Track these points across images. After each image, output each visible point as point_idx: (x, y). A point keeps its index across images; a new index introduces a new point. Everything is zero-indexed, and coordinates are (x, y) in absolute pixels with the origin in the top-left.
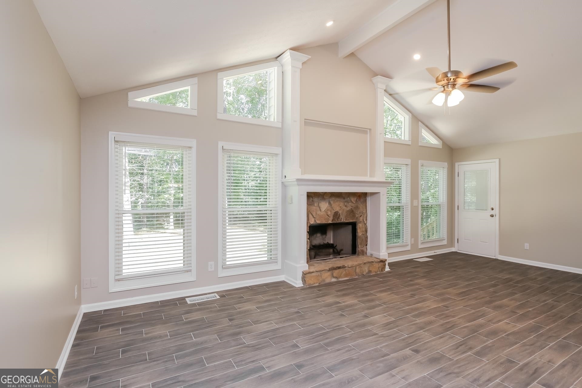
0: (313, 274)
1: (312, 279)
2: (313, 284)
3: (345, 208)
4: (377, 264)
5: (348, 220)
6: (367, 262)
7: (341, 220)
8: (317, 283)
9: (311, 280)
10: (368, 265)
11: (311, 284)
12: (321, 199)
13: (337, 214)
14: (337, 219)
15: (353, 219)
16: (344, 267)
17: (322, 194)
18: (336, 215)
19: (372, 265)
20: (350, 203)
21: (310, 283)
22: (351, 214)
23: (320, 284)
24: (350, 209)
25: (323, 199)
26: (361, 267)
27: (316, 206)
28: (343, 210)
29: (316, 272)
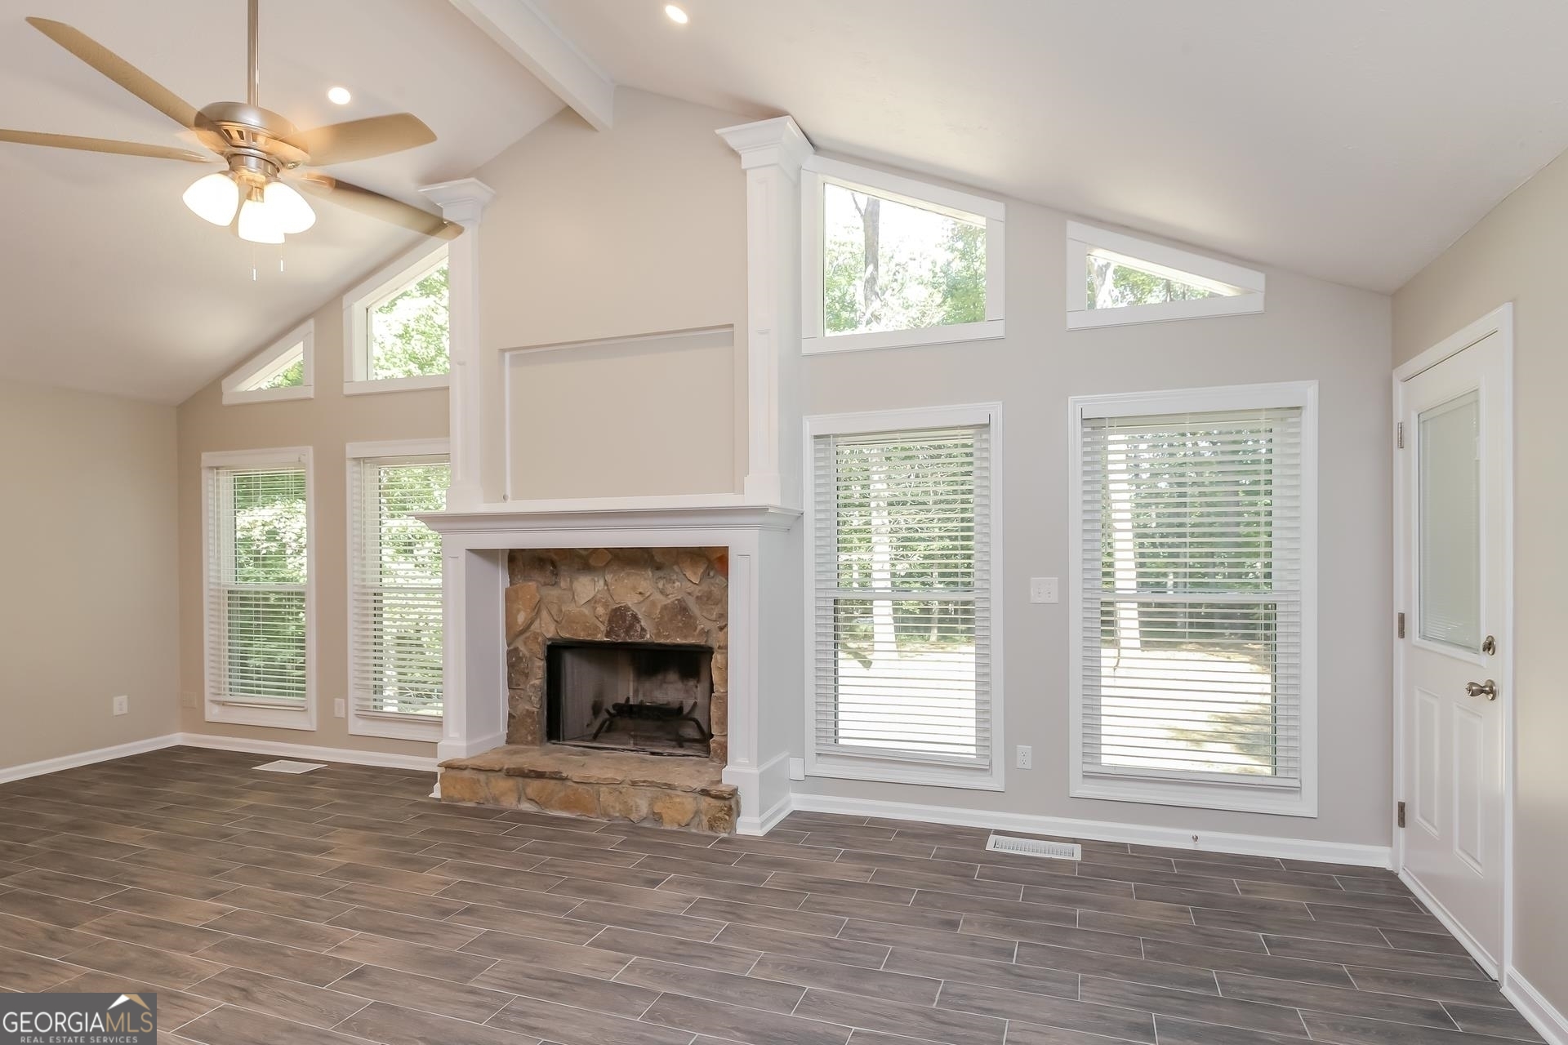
0: (466, 774)
1: (458, 787)
2: (459, 801)
3: (658, 596)
4: (690, 800)
5: (667, 637)
6: (644, 782)
7: (642, 637)
8: (471, 801)
9: (454, 788)
10: (650, 792)
11: (452, 797)
12: (579, 569)
13: (623, 617)
14: (627, 632)
15: (685, 637)
16: (557, 777)
17: (584, 553)
18: (619, 616)
19: (669, 795)
20: (677, 584)
21: (450, 794)
22: (679, 617)
23: (480, 806)
24: (673, 602)
25: (584, 569)
26: (621, 793)
27: (564, 589)
28: (653, 604)
29: (472, 771)
